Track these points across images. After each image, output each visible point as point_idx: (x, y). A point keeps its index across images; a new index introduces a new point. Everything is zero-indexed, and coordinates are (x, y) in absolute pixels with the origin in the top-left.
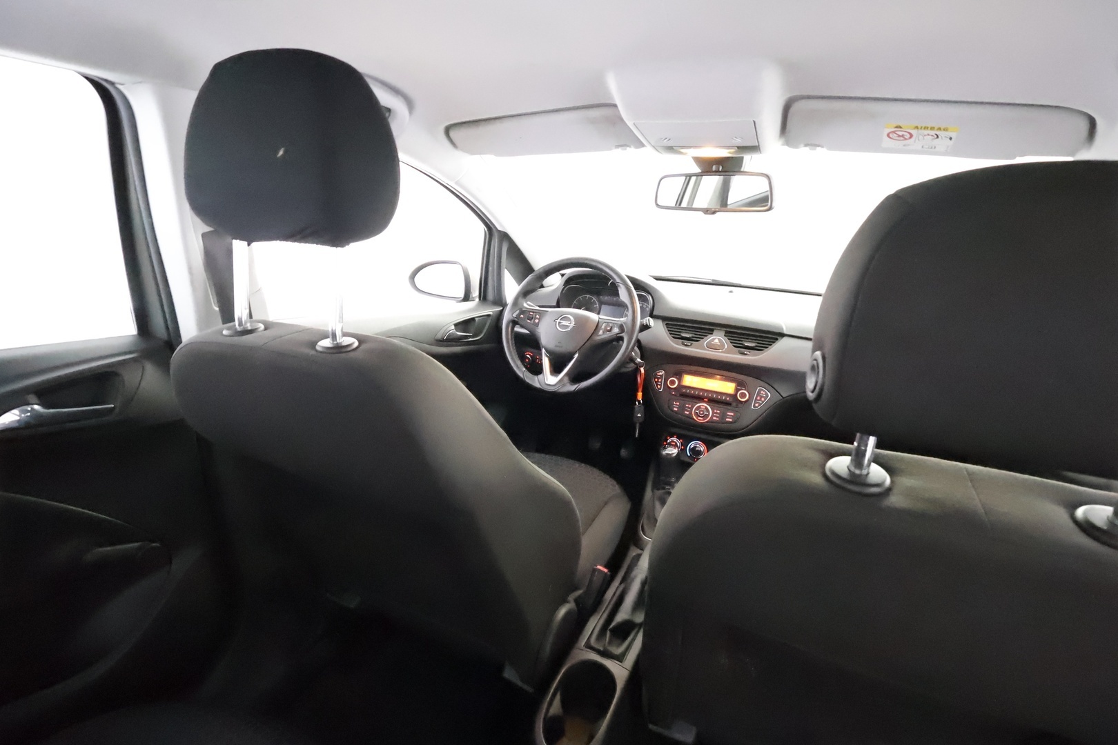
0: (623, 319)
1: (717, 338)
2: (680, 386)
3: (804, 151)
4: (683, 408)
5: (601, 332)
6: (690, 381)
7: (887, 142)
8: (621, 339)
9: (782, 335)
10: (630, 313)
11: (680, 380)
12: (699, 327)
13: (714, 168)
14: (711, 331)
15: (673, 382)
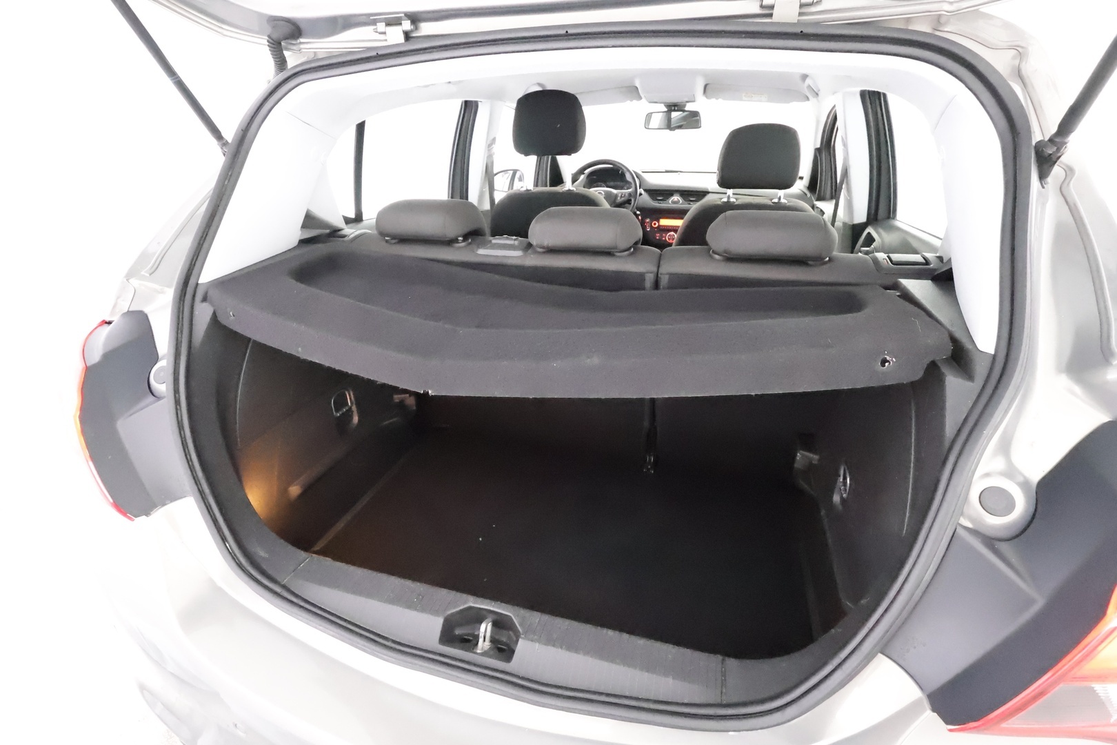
0: (630, 190)
1: (676, 198)
2: (659, 226)
3: (713, 100)
4: (662, 236)
5: (619, 198)
6: (664, 222)
7: (744, 98)
8: (630, 200)
9: (708, 193)
10: (633, 185)
11: (658, 222)
12: (666, 193)
13: (673, 108)
14: (672, 195)
15: (655, 224)
